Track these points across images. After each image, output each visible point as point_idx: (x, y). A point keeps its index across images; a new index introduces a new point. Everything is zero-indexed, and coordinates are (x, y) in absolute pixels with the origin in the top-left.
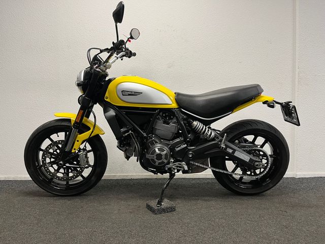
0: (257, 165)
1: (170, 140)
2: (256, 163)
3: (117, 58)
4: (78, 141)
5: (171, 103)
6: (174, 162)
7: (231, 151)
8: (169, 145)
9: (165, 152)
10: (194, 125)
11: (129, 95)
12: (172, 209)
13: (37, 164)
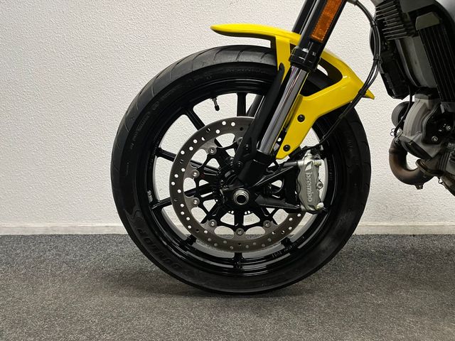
4: (301, 119)
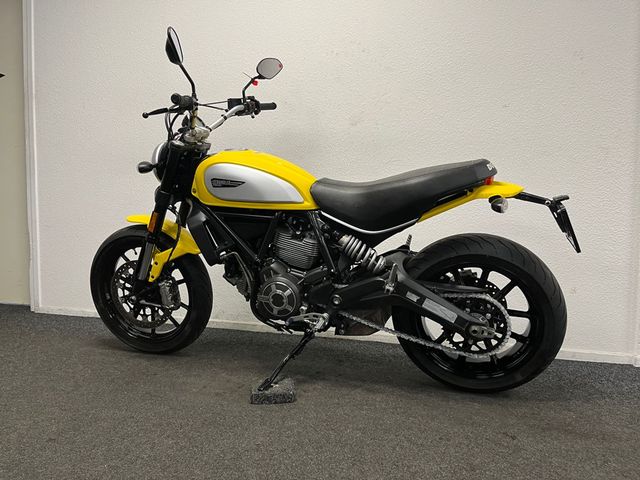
0: (475, 332)
1: (303, 270)
2: (474, 328)
3: (226, 118)
4: (156, 264)
5: (302, 200)
6: (307, 312)
7: (414, 298)
8: (300, 278)
9: (288, 292)
10: (343, 242)
11: (224, 186)
12: (285, 399)
13: (109, 297)
